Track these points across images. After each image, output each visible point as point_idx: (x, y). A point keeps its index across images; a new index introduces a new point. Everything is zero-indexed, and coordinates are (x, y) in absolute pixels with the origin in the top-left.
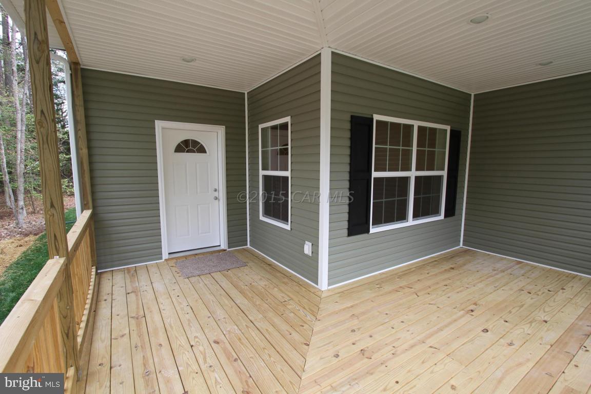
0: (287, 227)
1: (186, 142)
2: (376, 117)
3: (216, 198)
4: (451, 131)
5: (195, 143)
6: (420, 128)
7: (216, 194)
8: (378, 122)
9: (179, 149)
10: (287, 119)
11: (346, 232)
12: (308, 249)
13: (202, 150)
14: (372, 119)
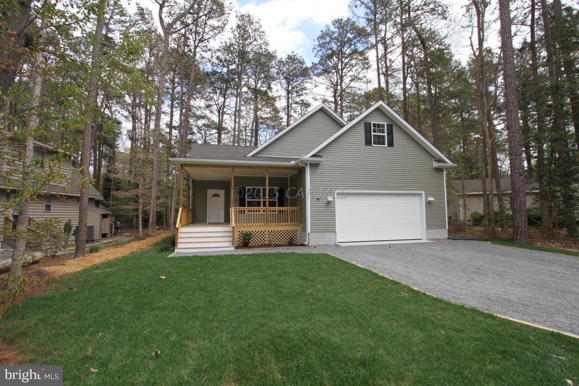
1: (215, 194)
3: (222, 209)
9: (213, 196)
13: (219, 196)
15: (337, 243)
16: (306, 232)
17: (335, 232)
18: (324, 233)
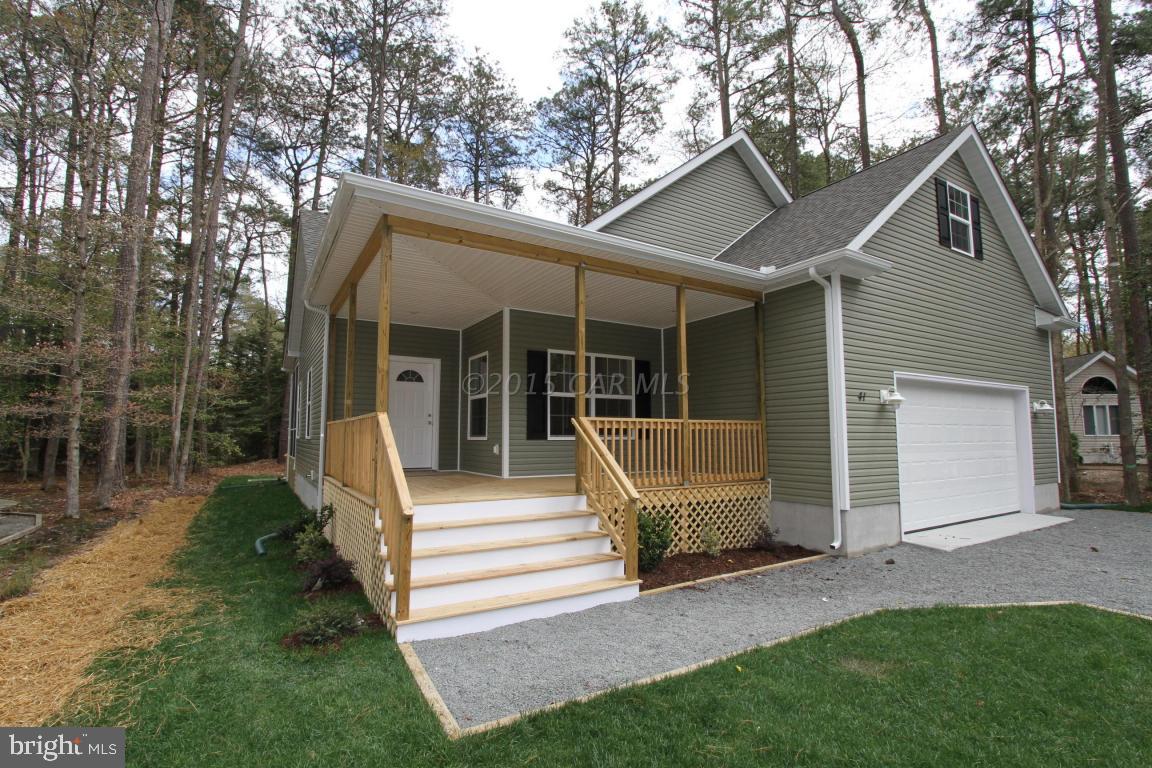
0: (485, 438)
1: (406, 373)
2: (550, 351)
3: (430, 423)
4: (636, 361)
5: (414, 373)
6: (597, 359)
7: (430, 419)
8: (551, 354)
9: (401, 378)
10: (486, 353)
11: (524, 436)
12: (496, 450)
13: (420, 379)
14: (546, 353)
15: (905, 539)
16: (831, 506)
17: (899, 503)
18: (877, 507)
